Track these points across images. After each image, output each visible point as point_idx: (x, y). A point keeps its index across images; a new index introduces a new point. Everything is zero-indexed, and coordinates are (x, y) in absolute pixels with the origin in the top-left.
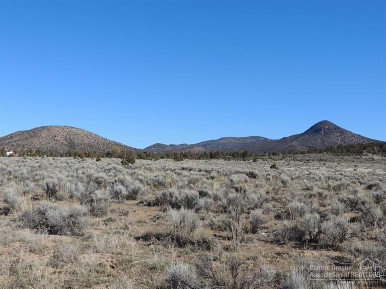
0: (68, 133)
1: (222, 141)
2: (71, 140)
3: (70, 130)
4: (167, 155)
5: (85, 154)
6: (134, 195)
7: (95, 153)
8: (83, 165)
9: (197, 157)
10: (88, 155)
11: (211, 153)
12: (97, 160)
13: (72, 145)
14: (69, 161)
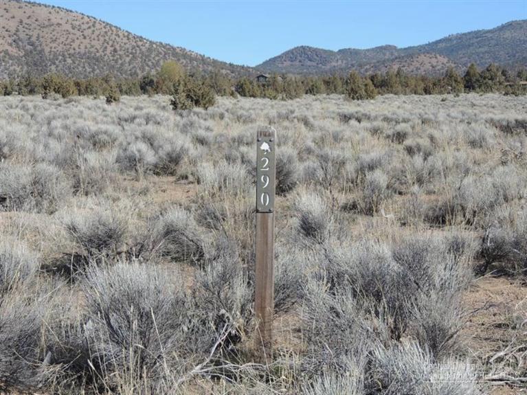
0: (21, 22)
1: (508, 34)
2: (32, 44)
3: (29, 13)
4: (327, 83)
5: (77, 84)
6: (172, 166)
7: (107, 81)
8: (66, 111)
9: (420, 89)
10: (85, 89)
11: (468, 74)
12: (109, 101)
13: (35, 56)
14: (30, 105)
